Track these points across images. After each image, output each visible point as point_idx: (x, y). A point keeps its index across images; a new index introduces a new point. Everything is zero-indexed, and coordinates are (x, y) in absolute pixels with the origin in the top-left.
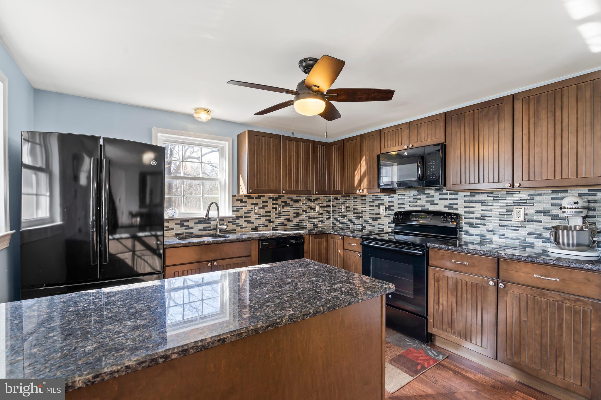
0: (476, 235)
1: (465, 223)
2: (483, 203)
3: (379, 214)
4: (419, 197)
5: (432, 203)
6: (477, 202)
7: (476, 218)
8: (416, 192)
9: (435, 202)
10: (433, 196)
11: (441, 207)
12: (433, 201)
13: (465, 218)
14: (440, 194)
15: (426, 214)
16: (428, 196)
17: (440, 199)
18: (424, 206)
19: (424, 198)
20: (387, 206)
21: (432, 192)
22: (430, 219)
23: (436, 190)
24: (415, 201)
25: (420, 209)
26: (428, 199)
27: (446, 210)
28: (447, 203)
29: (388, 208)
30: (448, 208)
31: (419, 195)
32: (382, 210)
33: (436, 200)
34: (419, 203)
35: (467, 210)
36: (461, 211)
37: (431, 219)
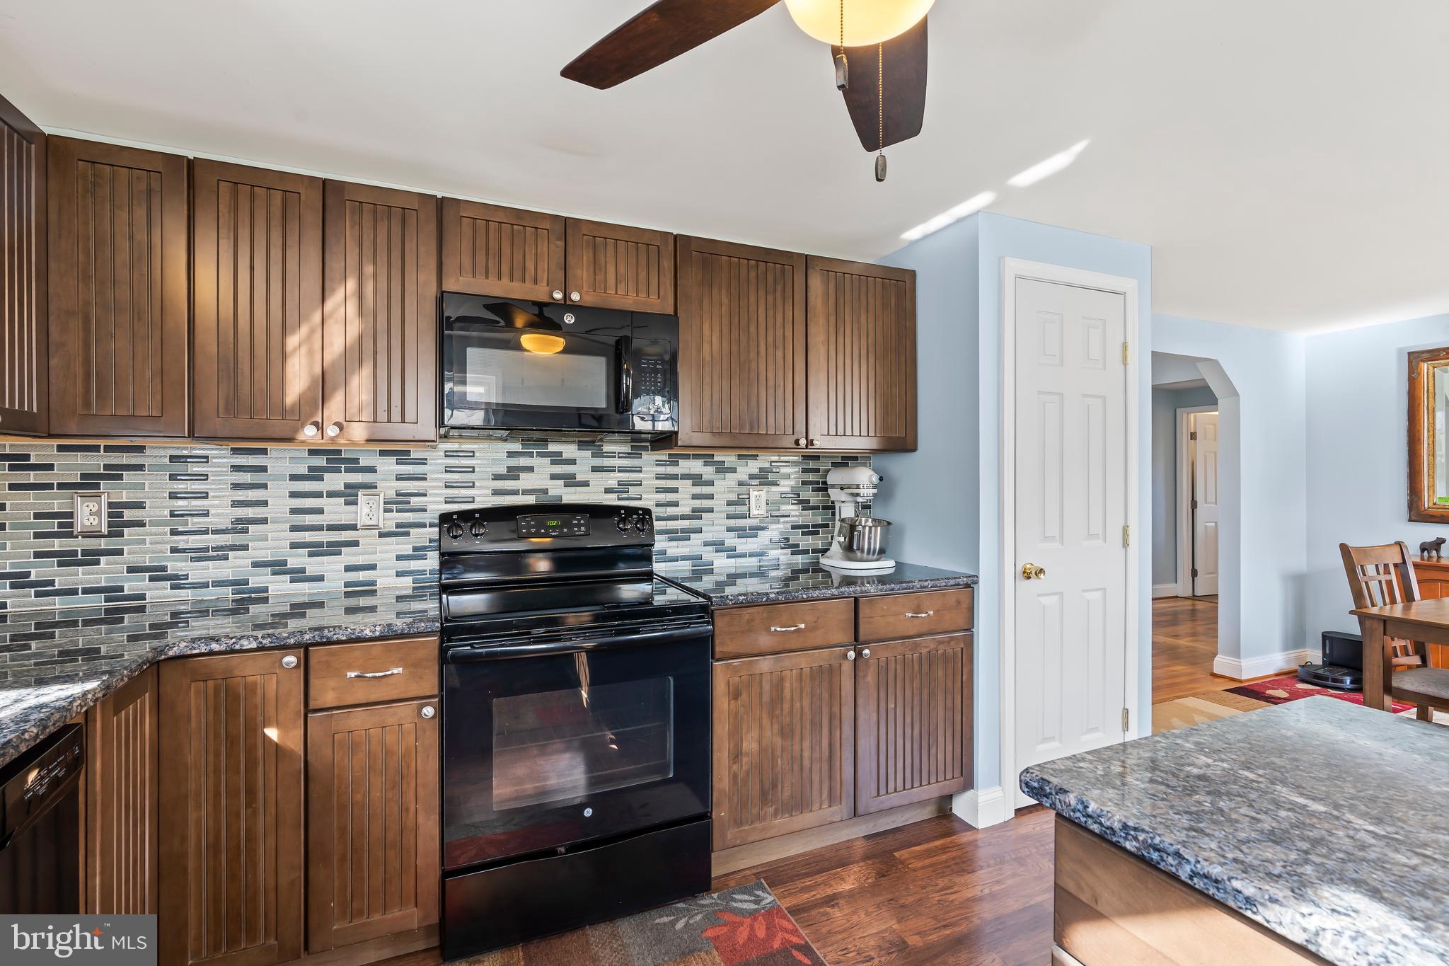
0: (684, 558)
1: (661, 532)
2: (697, 480)
3: (354, 527)
4: (523, 461)
5: (570, 481)
6: (685, 477)
7: (684, 517)
8: (516, 446)
9: (579, 478)
10: (572, 462)
11: (594, 495)
12: (573, 476)
13: (659, 519)
14: (594, 455)
15: (567, 516)
16: (557, 459)
17: (595, 469)
18: (546, 491)
19: (543, 466)
20: (392, 494)
21: (569, 450)
22: (583, 529)
23: (582, 445)
24: (513, 473)
25: (530, 500)
26: (559, 469)
27: (611, 500)
28: (612, 480)
29: (400, 502)
30: (614, 496)
31: (531, 455)
32: (367, 510)
33: (582, 472)
34: (526, 481)
35: (663, 497)
36: (647, 501)
37: (588, 529)
